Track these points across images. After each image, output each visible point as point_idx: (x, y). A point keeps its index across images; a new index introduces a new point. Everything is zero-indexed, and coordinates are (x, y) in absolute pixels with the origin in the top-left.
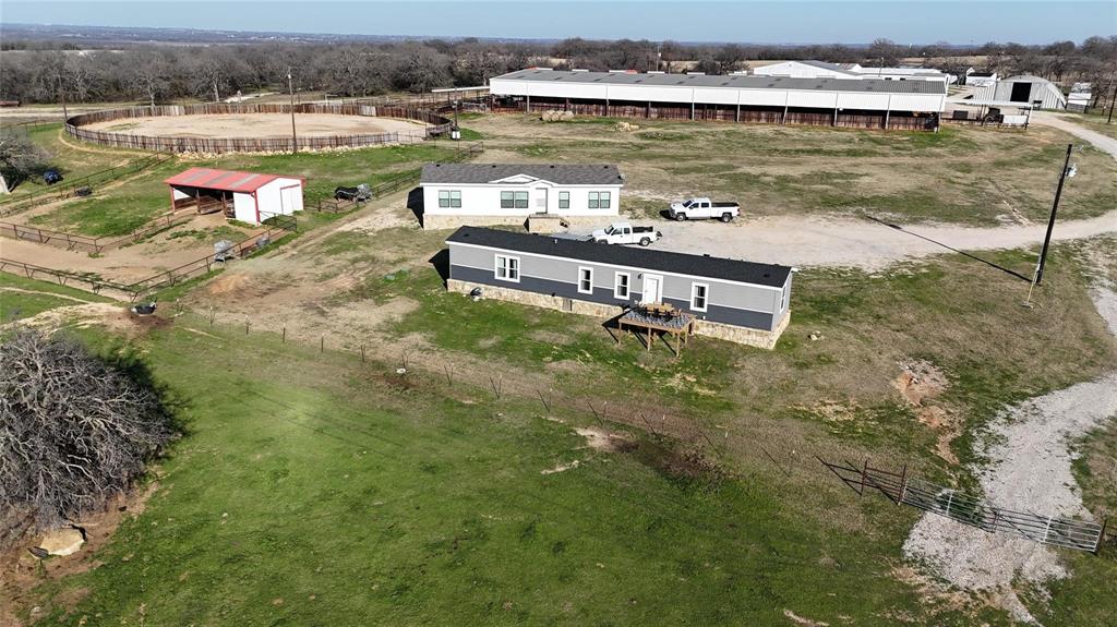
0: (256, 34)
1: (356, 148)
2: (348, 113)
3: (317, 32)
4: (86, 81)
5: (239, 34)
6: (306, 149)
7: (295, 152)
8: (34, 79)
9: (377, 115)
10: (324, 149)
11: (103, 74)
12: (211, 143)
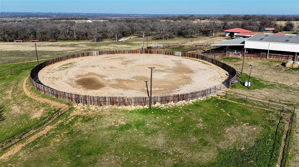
0: (132, 14)
1: (191, 102)
2: (168, 54)
3: (146, 14)
4: (76, 33)
5: (128, 14)
6: (158, 104)
7: (150, 107)
8: (61, 32)
9: (182, 56)
10: (169, 103)
11: (82, 30)
12: (96, 99)
